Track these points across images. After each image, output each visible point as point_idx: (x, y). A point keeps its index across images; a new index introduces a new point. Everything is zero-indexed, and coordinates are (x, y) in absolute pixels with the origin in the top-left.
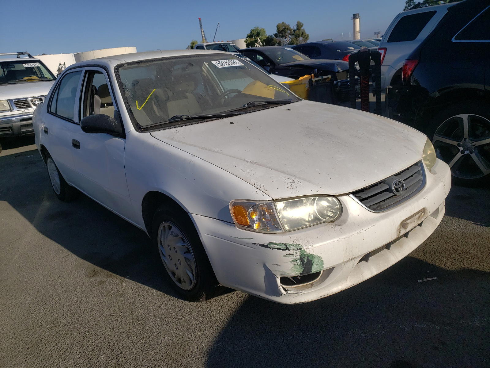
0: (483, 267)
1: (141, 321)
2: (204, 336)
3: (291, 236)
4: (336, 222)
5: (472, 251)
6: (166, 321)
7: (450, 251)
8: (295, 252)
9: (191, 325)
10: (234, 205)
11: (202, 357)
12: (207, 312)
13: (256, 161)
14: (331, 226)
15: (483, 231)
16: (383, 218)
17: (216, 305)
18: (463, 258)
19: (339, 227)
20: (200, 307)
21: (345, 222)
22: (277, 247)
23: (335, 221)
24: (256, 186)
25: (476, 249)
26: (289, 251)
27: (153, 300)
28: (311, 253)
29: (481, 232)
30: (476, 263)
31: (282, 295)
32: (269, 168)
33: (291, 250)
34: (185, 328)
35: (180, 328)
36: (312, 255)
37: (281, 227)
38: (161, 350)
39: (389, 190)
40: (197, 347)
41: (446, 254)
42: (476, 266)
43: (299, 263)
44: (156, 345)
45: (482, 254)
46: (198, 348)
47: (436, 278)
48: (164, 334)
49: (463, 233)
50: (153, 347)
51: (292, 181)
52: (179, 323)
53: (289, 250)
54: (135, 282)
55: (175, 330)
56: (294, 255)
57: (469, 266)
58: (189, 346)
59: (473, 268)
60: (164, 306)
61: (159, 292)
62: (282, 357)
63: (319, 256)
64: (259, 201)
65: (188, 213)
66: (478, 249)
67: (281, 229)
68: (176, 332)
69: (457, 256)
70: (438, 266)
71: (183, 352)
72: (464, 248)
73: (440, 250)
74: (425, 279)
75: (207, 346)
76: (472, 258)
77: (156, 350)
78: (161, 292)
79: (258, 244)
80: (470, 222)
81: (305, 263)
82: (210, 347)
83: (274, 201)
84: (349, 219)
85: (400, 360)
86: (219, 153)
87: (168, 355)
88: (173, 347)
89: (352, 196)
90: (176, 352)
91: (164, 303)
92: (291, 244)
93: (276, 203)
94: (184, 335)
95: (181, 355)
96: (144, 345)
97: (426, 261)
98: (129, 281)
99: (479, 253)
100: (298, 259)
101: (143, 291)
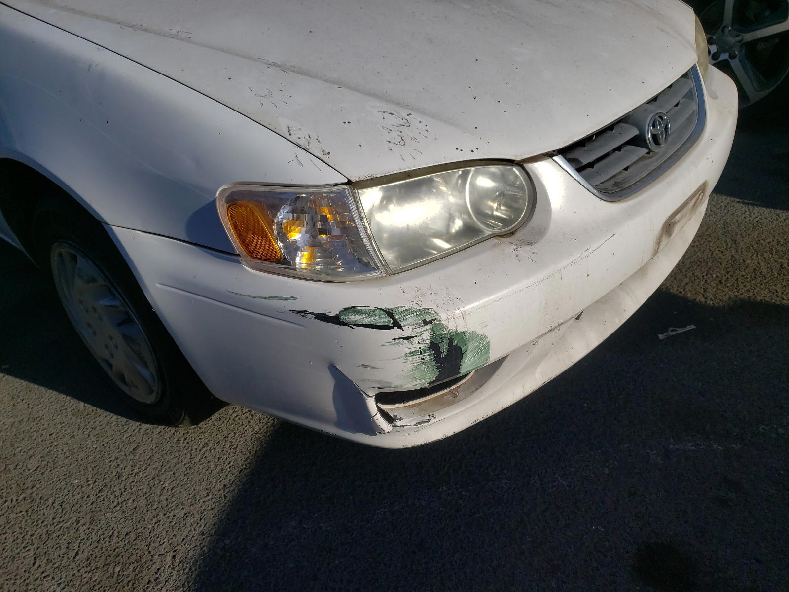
0: (777, 296)
1: (29, 491)
2: (190, 520)
3: (404, 285)
4: (518, 236)
5: (748, 262)
6: (96, 483)
7: (709, 264)
8: (418, 330)
9: (158, 491)
10: (233, 200)
11: (183, 584)
12: (200, 451)
13: (293, 64)
14: (508, 247)
15: (760, 217)
16: (629, 214)
17: (220, 429)
18: (735, 279)
19: (528, 248)
20: (183, 438)
21: (541, 233)
22: (366, 321)
23: (516, 231)
24: (293, 138)
25: (755, 255)
26: (402, 329)
27: (66, 428)
28: (460, 329)
29: (757, 219)
30: (762, 287)
31: (380, 433)
32: (334, 82)
33: (407, 327)
34: (142, 502)
35: (131, 501)
36: (462, 334)
37: (375, 263)
38: (77, 574)
39: (638, 141)
40: (171, 554)
41: (703, 269)
42: (763, 295)
43: (428, 358)
44: (65, 560)
45: (769, 266)
46: (174, 557)
47: (693, 327)
48: (88, 524)
49: (725, 223)
50: (56, 566)
51: (402, 122)
52: (128, 488)
53: (400, 327)
54: (22, 381)
55: (118, 508)
56: (415, 340)
57: (751, 294)
58: (152, 553)
59: (759, 299)
60: (93, 442)
61: (82, 404)
62: (385, 564)
63: (480, 332)
64: (307, 186)
65: (102, 224)
66: (760, 257)
67: (375, 269)
68: (120, 516)
69: (723, 272)
70: (691, 299)
71: (134, 573)
72: (733, 256)
73: (689, 261)
74: (672, 331)
75: (198, 549)
76: (751, 276)
77: (63, 576)
78: (86, 405)
79: (312, 313)
80: (732, 199)
81: (443, 355)
82: (206, 551)
83: (355, 185)
84: (552, 226)
85: (653, 541)
86: (182, 40)
87: (95, 588)
88: (108, 561)
89: (558, 159)
90: (116, 575)
91: (94, 432)
92: (404, 309)
93: (359, 191)
94: (139, 522)
95: (130, 584)
96: (32, 562)
97: (666, 288)
98: (7, 380)
99: (762, 264)
100: (425, 350)
101: (40, 406)
